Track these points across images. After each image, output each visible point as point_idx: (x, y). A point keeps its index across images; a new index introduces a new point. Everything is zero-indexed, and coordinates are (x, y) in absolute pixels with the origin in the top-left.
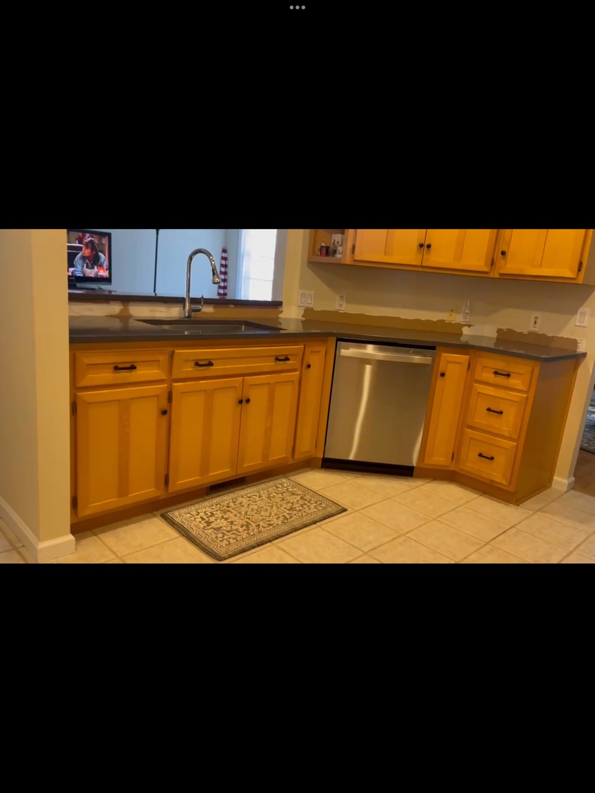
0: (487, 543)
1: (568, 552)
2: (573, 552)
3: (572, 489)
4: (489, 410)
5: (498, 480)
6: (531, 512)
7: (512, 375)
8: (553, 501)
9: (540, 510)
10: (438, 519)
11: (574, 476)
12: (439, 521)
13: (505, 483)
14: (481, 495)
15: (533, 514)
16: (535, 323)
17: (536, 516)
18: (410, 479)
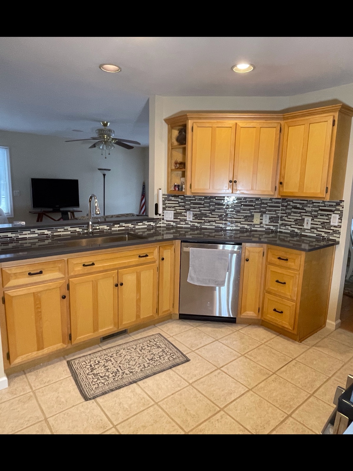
0: (274, 373)
1: (328, 378)
2: (331, 378)
3: (340, 327)
4: (277, 281)
5: (286, 326)
6: (308, 347)
7: (289, 260)
8: (325, 337)
9: (315, 345)
10: (246, 355)
11: (340, 319)
12: (245, 357)
13: (291, 328)
14: (278, 336)
15: (309, 349)
16: (307, 223)
17: (311, 350)
18: (234, 324)
